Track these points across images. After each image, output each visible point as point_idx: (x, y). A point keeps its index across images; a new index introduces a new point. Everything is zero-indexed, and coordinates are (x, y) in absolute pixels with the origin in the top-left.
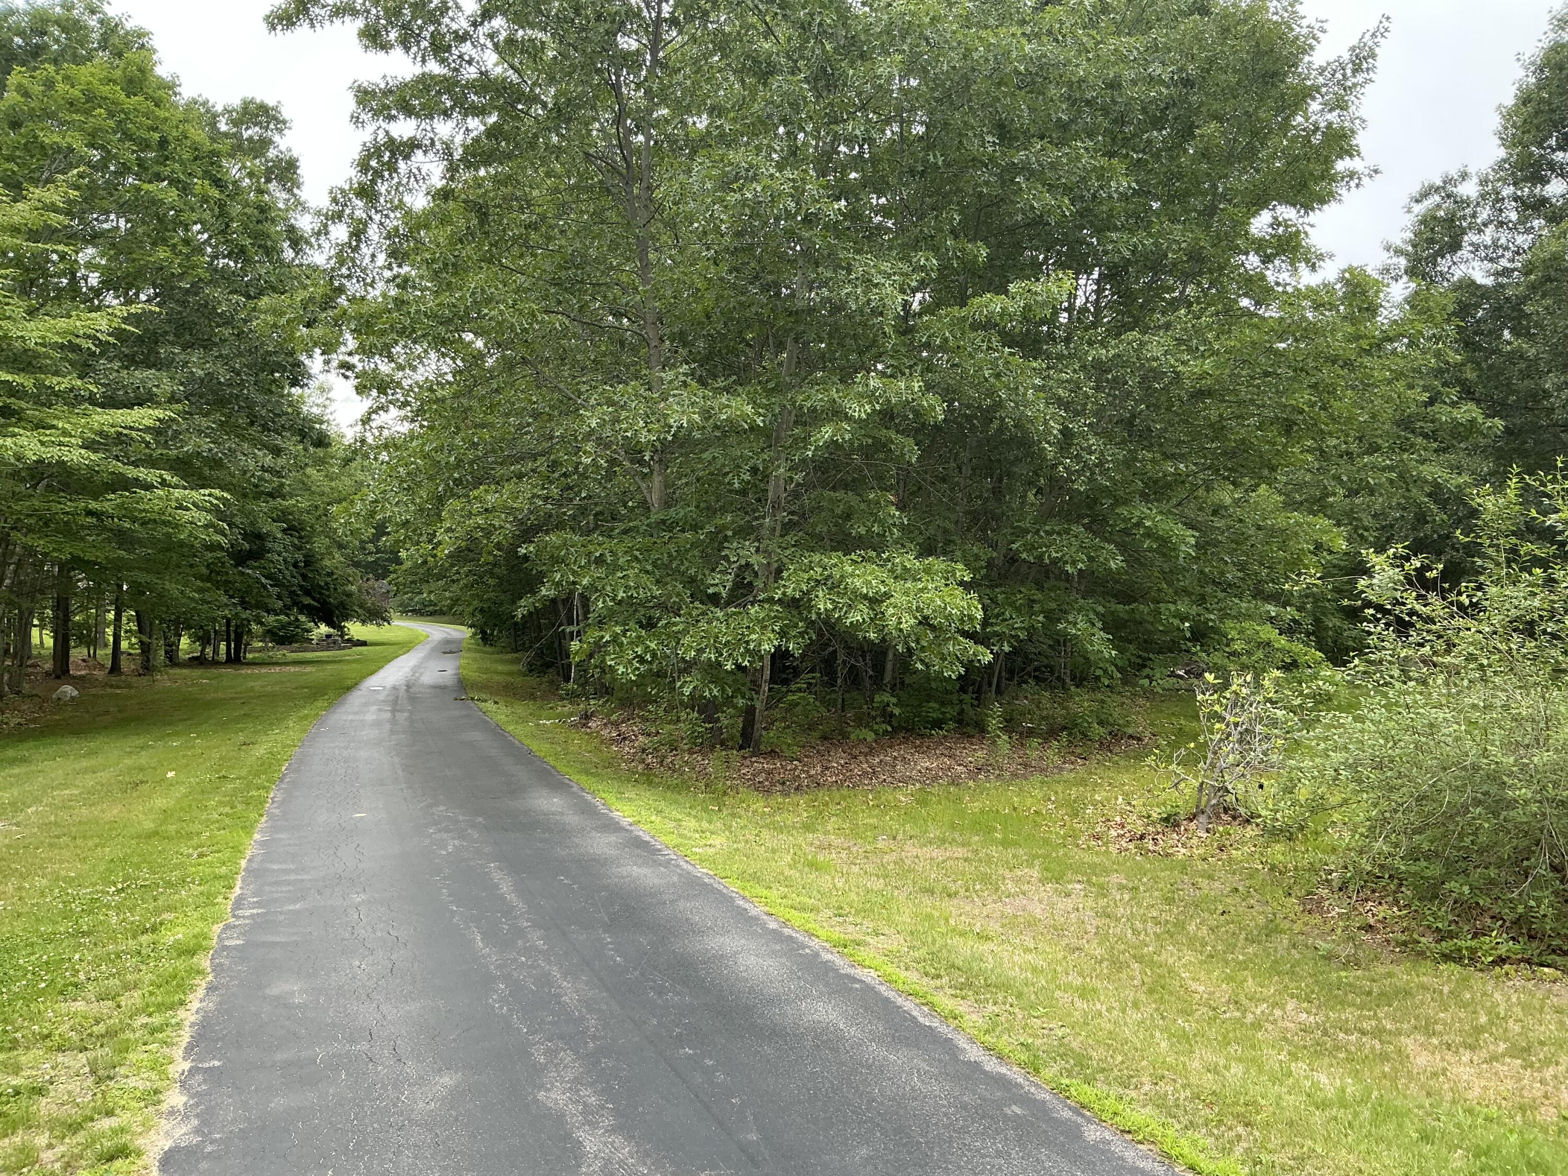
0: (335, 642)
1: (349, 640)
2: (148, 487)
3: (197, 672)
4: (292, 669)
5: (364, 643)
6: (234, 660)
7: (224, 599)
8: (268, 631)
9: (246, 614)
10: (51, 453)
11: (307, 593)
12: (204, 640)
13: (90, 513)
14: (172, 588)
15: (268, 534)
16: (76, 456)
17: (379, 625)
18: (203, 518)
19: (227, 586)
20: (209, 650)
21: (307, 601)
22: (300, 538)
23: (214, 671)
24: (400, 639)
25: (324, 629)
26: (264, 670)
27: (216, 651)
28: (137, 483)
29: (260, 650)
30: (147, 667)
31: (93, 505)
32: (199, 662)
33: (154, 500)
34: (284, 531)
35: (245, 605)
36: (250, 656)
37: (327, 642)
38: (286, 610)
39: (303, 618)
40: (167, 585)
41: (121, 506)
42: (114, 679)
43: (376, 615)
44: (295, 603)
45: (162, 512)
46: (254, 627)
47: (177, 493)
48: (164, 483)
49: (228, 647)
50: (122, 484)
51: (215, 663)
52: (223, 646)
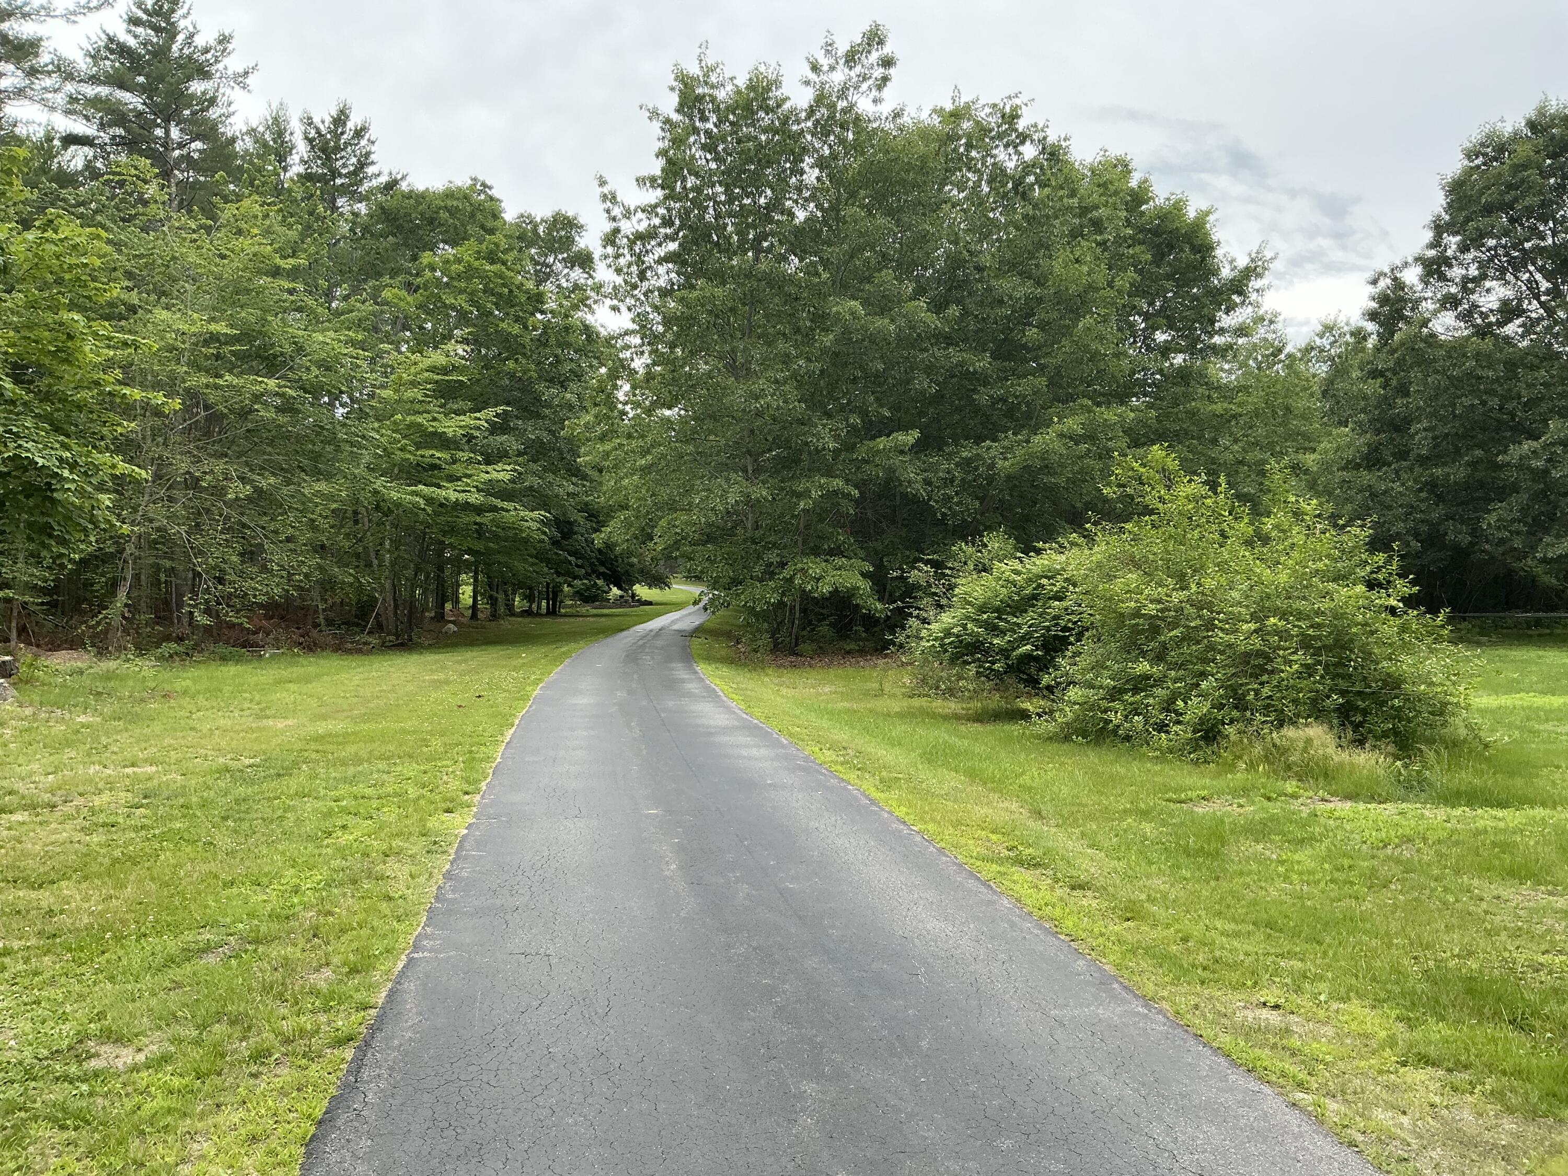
0: (626, 601)
1: (639, 600)
2: (507, 511)
3: (528, 620)
4: (591, 619)
5: (650, 603)
6: (552, 612)
7: (546, 569)
8: (577, 592)
9: (560, 579)
10: (462, 497)
11: (602, 564)
12: (530, 598)
13: (476, 524)
14: (519, 565)
15: (576, 521)
16: (475, 498)
17: (661, 588)
18: (535, 526)
19: (548, 561)
20: (534, 606)
21: (602, 569)
22: (598, 522)
23: (538, 620)
24: (679, 601)
25: (615, 591)
26: (572, 620)
27: (539, 607)
28: (503, 509)
29: (571, 606)
30: (494, 616)
31: (478, 519)
32: (528, 613)
33: (510, 517)
34: (586, 518)
35: (558, 574)
36: (563, 611)
37: (621, 602)
38: (587, 576)
39: (600, 582)
40: (516, 563)
41: (493, 520)
42: (474, 623)
43: (658, 581)
44: (594, 571)
45: (513, 523)
46: (566, 588)
47: (522, 514)
48: (516, 509)
49: (548, 604)
50: (494, 509)
51: (538, 615)
52: (544, 603)
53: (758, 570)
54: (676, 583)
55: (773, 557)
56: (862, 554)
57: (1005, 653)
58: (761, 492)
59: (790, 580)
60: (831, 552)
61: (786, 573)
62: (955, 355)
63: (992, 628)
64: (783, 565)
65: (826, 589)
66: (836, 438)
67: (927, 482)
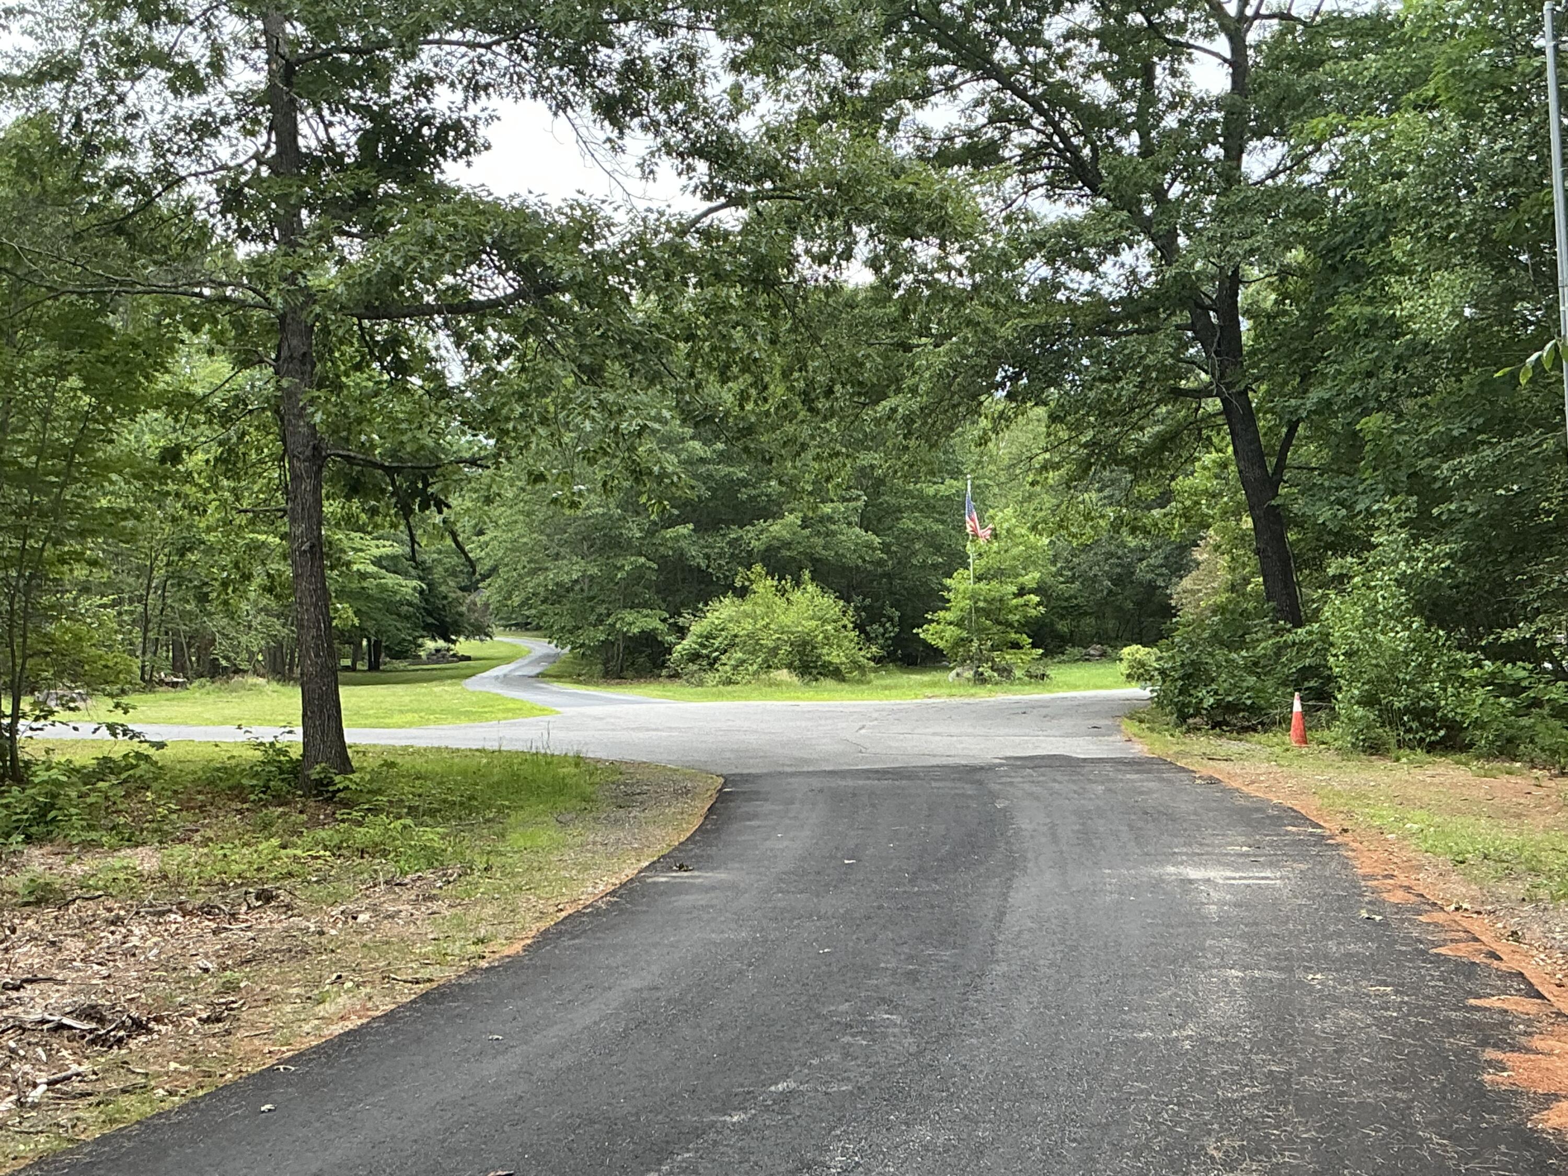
5: (468, 658)
17: (481, 640)
24: (498, 652)
43: (479, 631)
53: (592, 618)
54: (500, 634)
55: (602, 609)
56: (664, 606)
57: (708, 657)
58: (594, 570)
59: (613, 625)
60: (638, 605)
61: (610, 621)
62: (724, 469)
63: (703, 646)
64: (609, 615)
65: (636, 630)
66: (641, 530)
67: (707, 557)
